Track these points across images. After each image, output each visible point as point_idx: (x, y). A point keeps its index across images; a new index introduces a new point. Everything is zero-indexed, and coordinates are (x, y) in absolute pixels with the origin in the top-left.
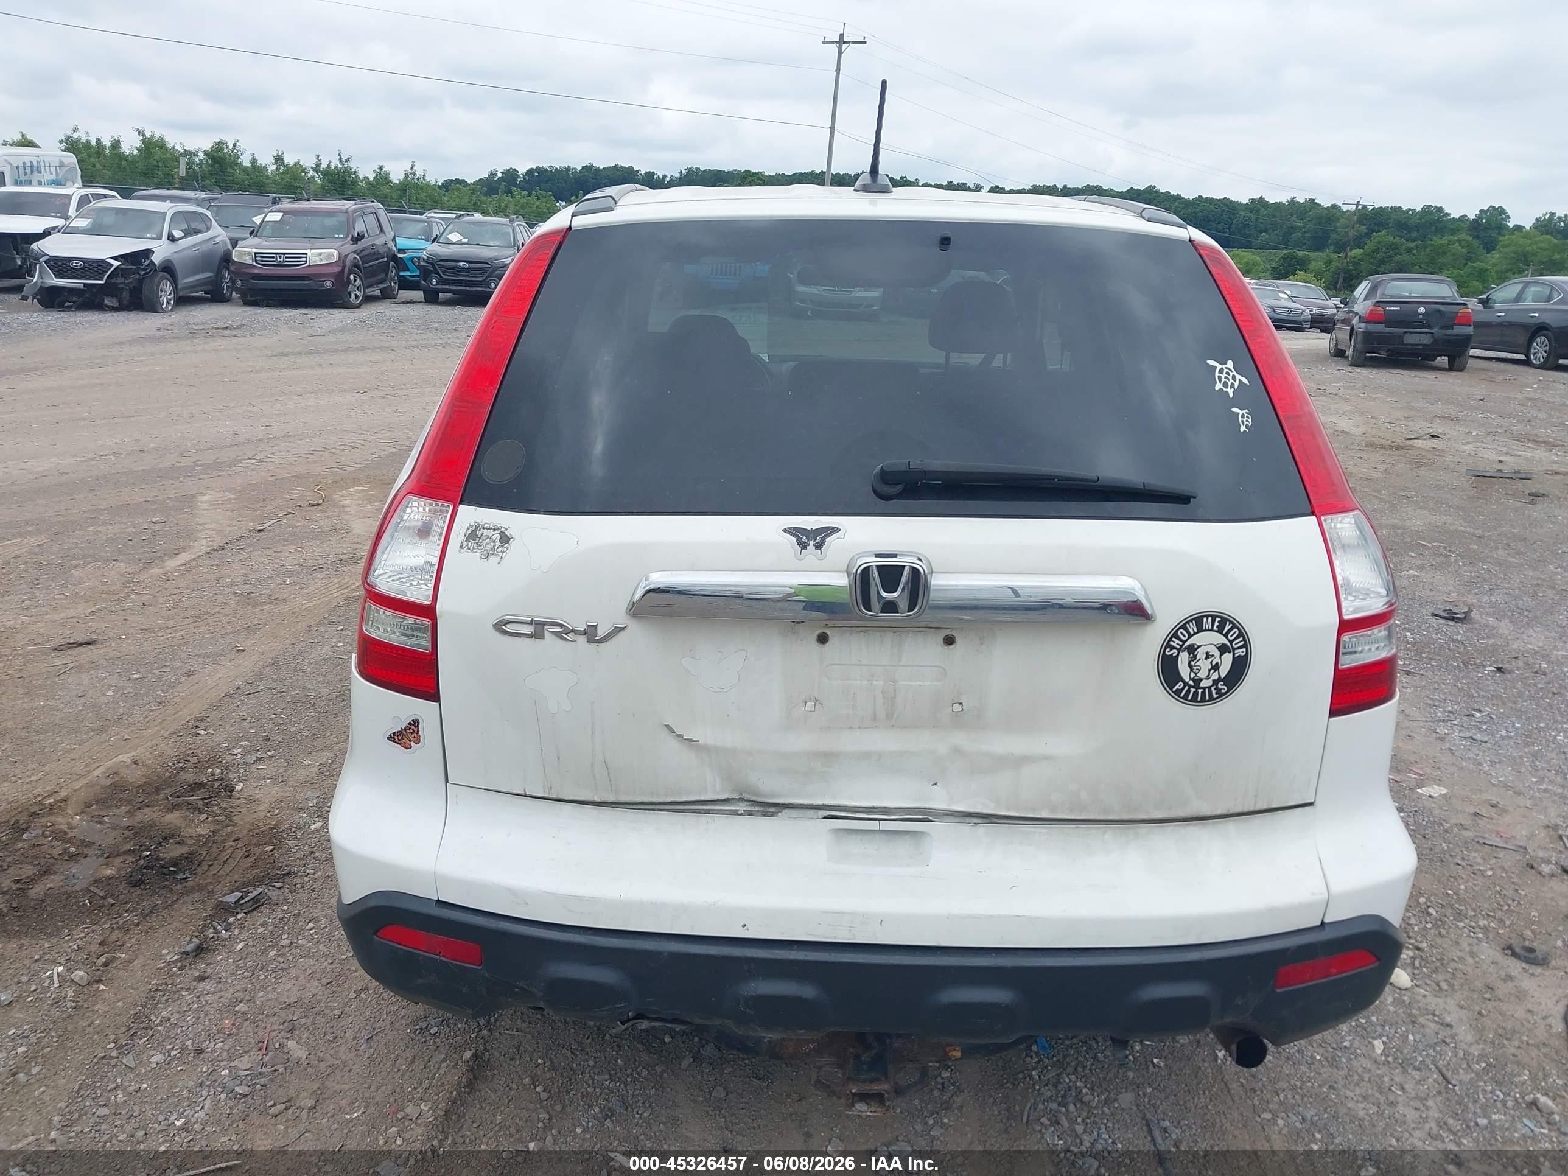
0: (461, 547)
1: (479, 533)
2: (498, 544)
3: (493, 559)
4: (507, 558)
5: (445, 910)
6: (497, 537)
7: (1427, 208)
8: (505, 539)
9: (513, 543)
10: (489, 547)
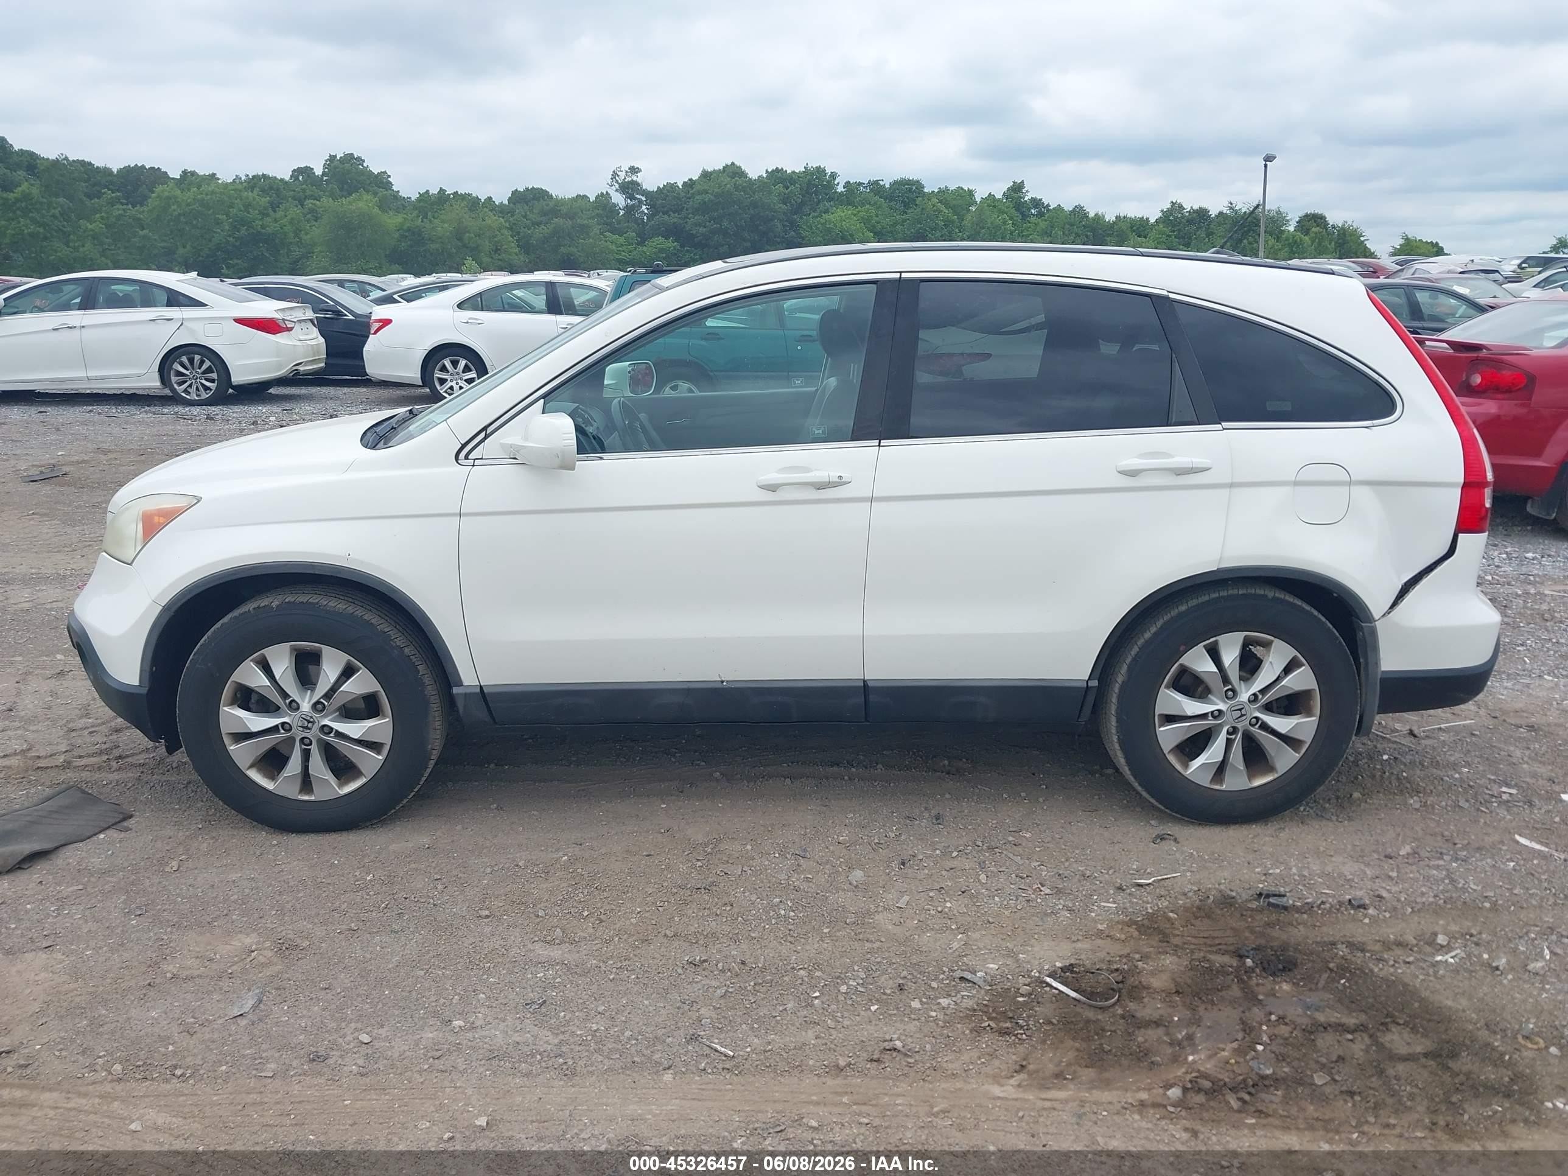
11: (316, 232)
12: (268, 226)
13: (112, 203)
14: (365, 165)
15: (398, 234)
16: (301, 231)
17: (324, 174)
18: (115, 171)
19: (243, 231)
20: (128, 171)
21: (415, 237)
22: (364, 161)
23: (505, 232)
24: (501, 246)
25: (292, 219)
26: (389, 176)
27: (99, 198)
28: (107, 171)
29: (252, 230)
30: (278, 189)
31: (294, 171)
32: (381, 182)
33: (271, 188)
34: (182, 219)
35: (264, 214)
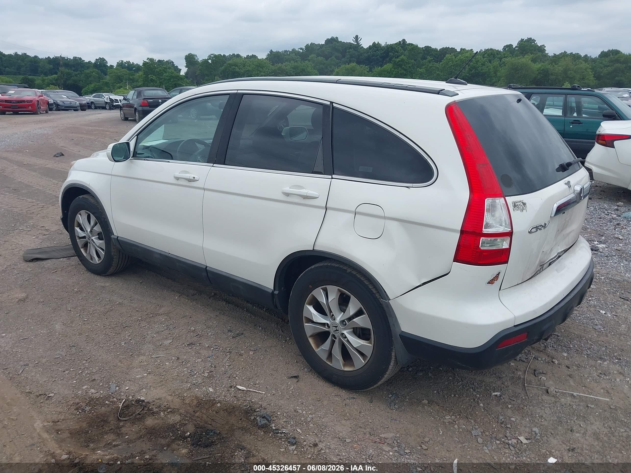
0: (514, 210)
1: (516, 204)
2: (523, 206)
3: (524, 211)
4: (528, 209)
5: (521, 326)
6: (522, 204)
7: (75, 58)
8: (524, 204)
9: (527, 204)
10: (521, 208)
11: (503, 71)
12: (483, 69)
13: (430, 62)
14: (535, 43)
15: (538, 72)
16: (497, 71)
17: (516, 47)
18: (439, 49)
19: (473, 71)
20: (443, 50)
21: (545, 73)
22: (535, 41)
23: (589, 70)
24: (585, 77)
25: (494, 66)
26: (545, 47)
27: (425, 60)
28: (436, 50)
29: (477, 71)
30: (494, 54)
31: (505, 46)
32: (542, 49)
33: (491, 54)
34: (452, 67)
35: (483, 64)
